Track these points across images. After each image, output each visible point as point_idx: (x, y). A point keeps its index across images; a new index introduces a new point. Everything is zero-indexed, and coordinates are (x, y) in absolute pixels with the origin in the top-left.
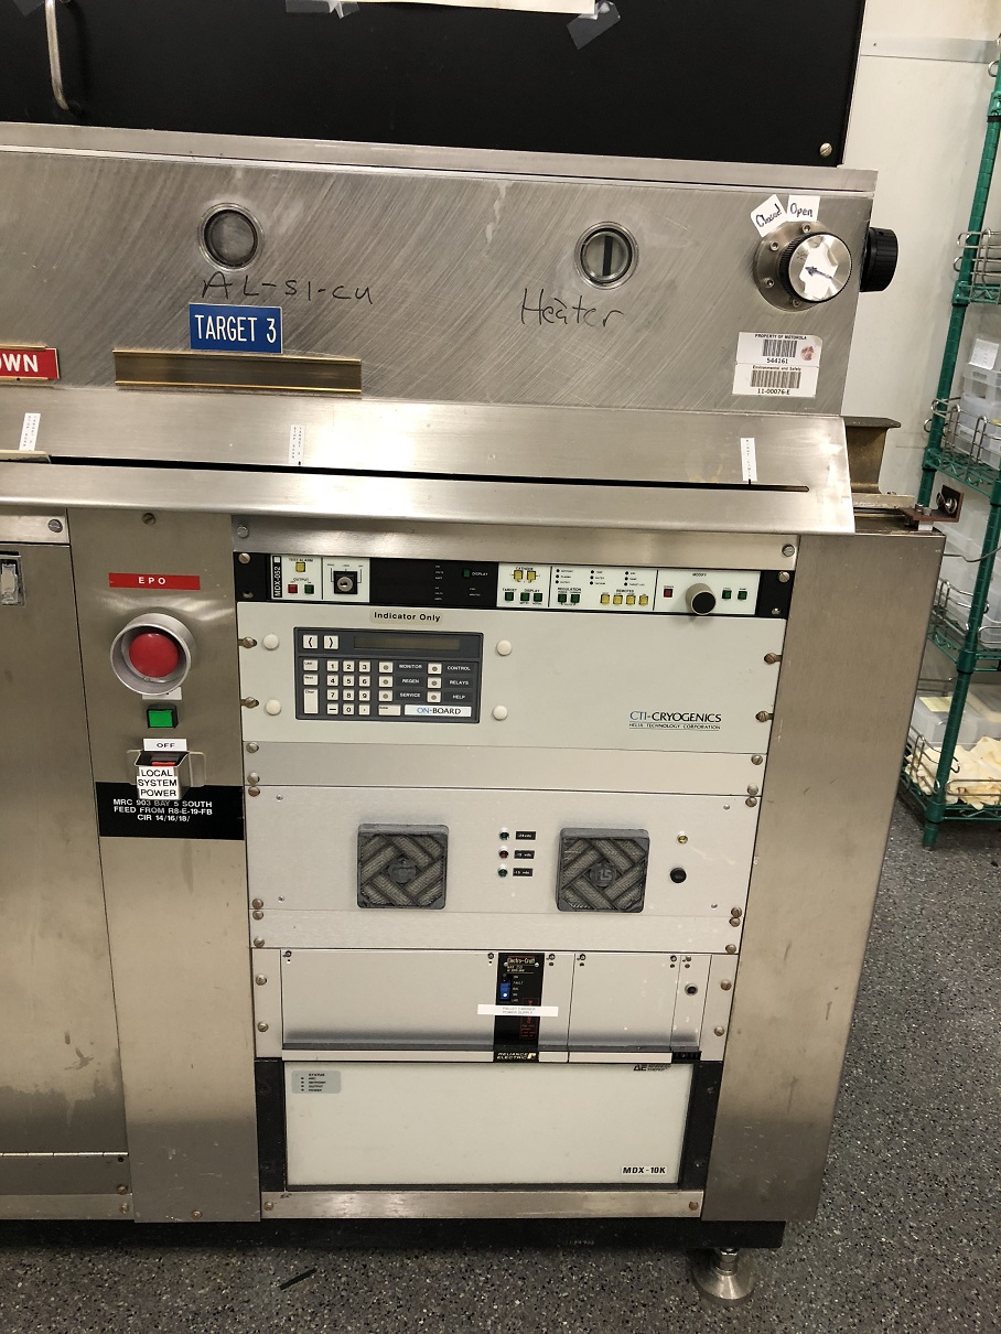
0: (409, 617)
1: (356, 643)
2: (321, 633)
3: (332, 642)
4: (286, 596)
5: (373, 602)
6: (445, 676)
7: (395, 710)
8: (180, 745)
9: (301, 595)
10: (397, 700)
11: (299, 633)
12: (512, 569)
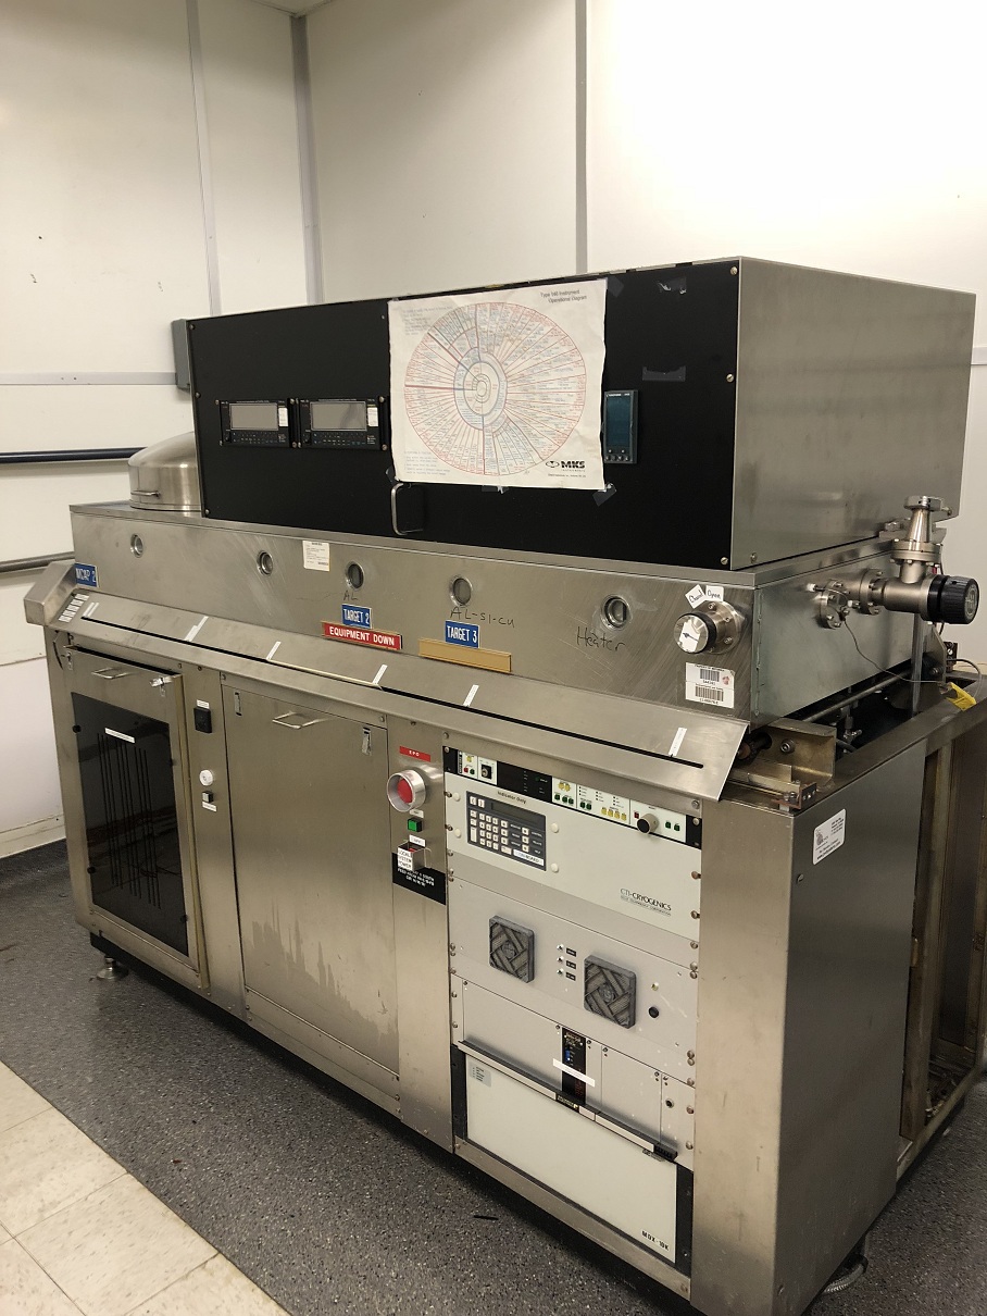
0: (513, 798)
1: (492, 807)
2: (478, 797)
3: (482, 803)
4: (464, 773)
5: (498, 786)
6: (530, 835)
7: (508, 850)
8: (422, 842)
9: (469, 774)
10: (509, 845)
11: (469, 794)
12: (559, 781)
